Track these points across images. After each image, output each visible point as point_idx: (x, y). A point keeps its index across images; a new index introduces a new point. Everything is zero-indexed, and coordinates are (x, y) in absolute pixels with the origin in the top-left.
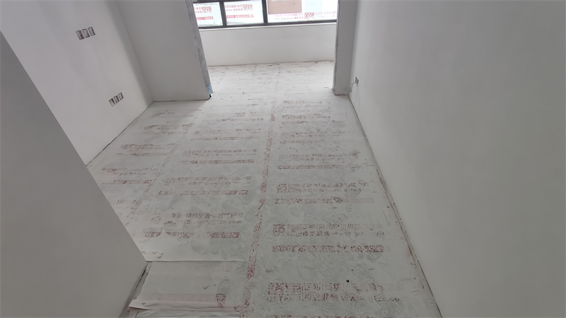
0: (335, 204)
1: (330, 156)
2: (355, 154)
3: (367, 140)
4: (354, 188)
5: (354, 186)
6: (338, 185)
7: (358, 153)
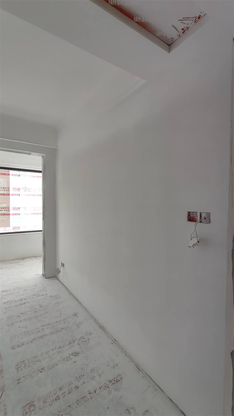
0: (74, 359)
1: (56, 322)
2: (75, 315)
3: (80, 303)
4: (83, 340)
5: (84, 338)
6: (71, 342)
7: (77, 313)
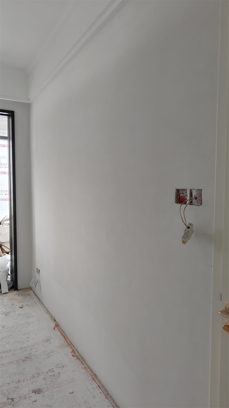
0: (35, 396)
1: (21, 349)
2: (48, 340)
4: (52, 374)
5: (53, 371)
6: (35, 375)
7: (50, 339)
